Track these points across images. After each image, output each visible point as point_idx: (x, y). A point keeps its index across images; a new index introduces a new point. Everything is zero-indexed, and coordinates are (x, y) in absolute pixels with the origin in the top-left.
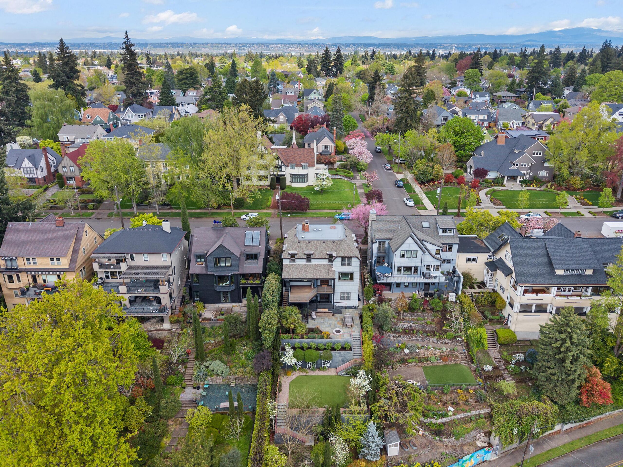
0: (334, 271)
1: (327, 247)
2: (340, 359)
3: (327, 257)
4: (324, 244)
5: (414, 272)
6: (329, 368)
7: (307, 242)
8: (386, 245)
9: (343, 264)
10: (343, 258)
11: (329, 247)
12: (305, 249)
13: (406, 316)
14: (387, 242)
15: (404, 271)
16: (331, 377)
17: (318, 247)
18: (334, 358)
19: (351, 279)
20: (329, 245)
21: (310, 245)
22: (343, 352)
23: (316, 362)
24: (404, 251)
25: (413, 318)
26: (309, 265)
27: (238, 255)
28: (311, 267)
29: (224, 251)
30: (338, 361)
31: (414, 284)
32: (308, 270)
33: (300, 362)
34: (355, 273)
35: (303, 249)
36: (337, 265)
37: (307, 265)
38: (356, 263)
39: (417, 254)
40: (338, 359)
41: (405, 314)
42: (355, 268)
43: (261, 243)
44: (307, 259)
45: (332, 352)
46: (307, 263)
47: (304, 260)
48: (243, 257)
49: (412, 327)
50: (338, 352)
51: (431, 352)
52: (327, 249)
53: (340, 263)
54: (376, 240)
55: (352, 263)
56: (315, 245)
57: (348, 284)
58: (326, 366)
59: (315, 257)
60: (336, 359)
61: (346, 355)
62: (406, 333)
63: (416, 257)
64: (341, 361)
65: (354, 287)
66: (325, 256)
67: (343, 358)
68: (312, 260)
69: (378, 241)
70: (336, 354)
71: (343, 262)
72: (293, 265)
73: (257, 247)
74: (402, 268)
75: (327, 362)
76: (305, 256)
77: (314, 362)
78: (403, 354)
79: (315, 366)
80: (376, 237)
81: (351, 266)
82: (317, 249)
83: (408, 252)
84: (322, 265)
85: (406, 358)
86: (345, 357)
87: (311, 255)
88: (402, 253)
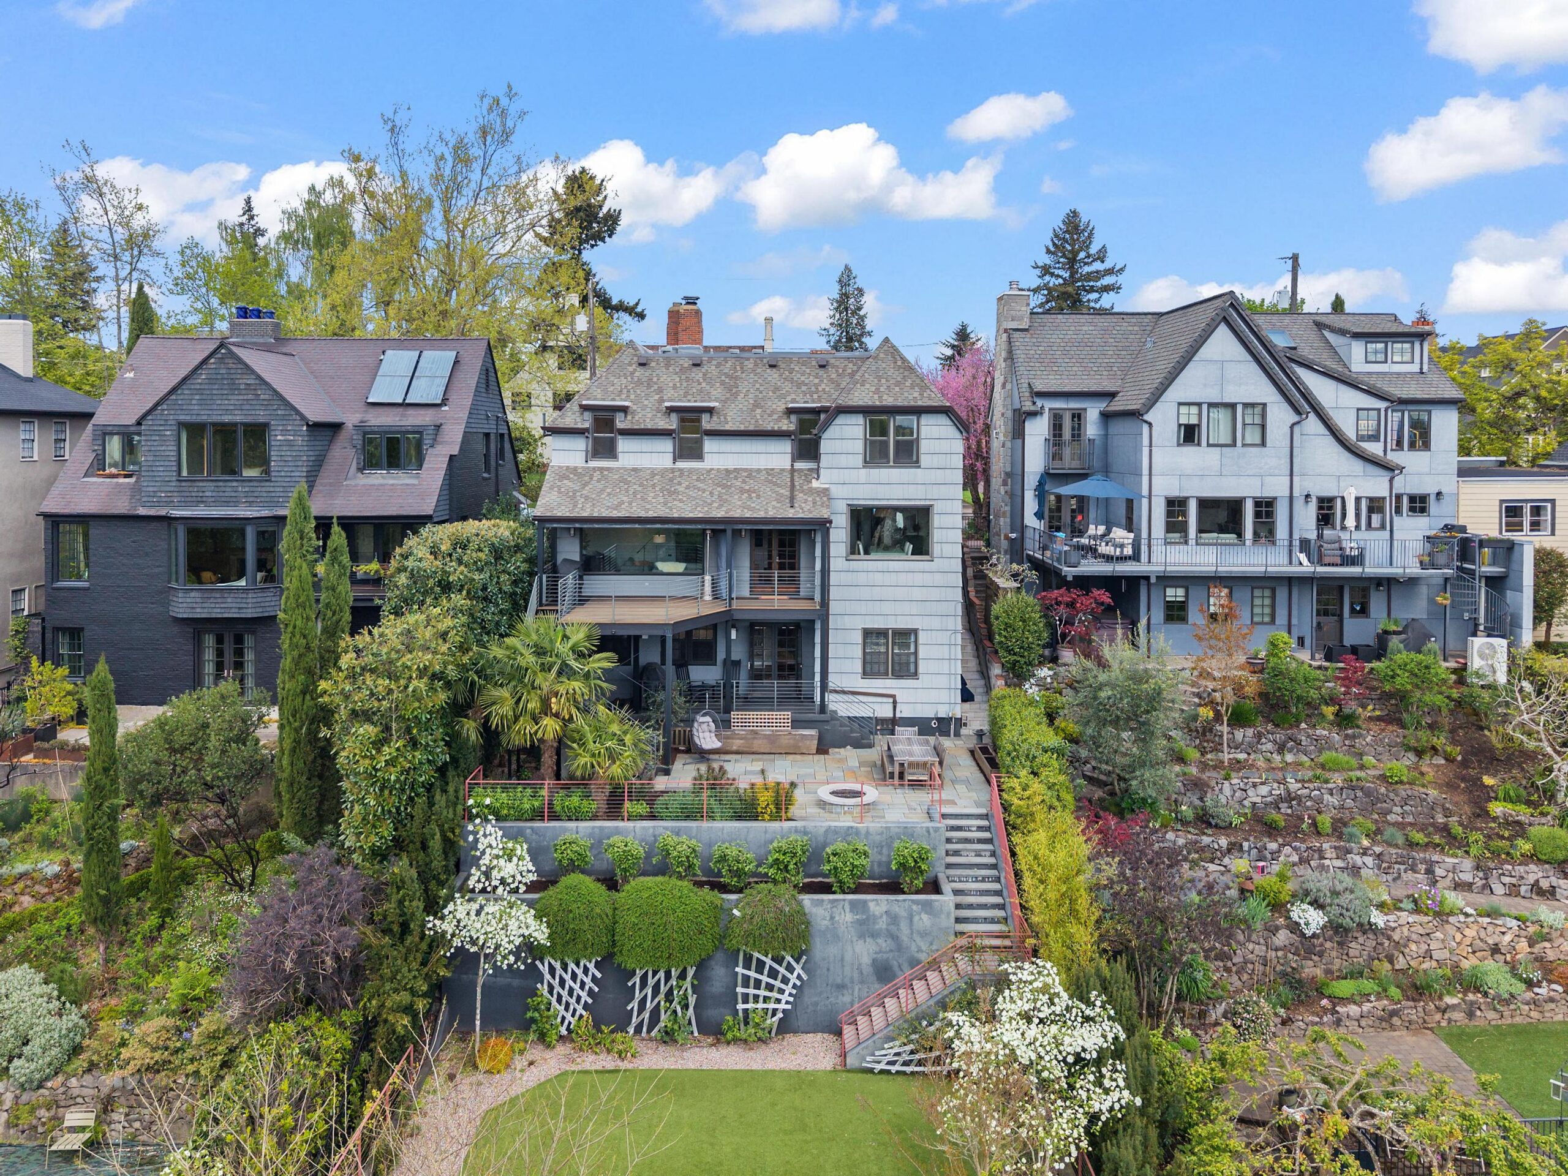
0: (825, 492)
1: (787, 386)
2: (864, 952)
3: (789, 424)
4: (774, 374)
5: (1256, 535)
6: (786, 1027)
7: (686, 363)
8: (1092, 428)
9: (876, 455)
10: (877, 415)
11: (799, 385)
12: (669, 393)
13: (1251, 748)
14: (1093, 412)
15: (1201, 531)
16: (800, 1080)
17: (743, 387)
18: (821, 950)
19: (921, 548)
20: (796, 376)
21: (697, 374)
22: (879, 904)
23: (695, 976)
24: (1194, 410)
25: (1289, 758)
26: (691, 471)
27: (314, 417)
28: (698, 479)
29: (234, 388)
30: (847, 969)
31: (1262, 600)
32: (681, 489)
33: (586, 971)
34: (938, 507)
35: (660, 390)
36: (843, 460)
37: (680, 470)
38: (944, 446)
39: (1263, 427)
40: (848, 957)
41: (1239, 734)
42: (939, 476)
43: (453, 397)
44: (681, 439)
45: (807, 899)
46: (682, 464)
47: (666, 446)
48: (344, 453)
49: (1298, 798)
50: (851, 902)
51: (1470, 933)
52: (789, 393)
53: (859, 446)
54: (1039, 403)
55: (924, 446)
56: (727, 375)
57: (903, 578)
58: (761, 1005)
59: (727, 427)
60: (833, 950)
61: (904, 926)
62: (1271, 830)
63: (1263, 444)
64: (868, 970)
65: (935, 594)
66: (779, 420)
67: (884, 943)
68: (709, 445)
69: (1049, 404)
70: (832, 918)
71: (872, 442)
72: (601, 469)
73: (431, 412)
74: (1193, 508)
75: (773, 974)
76: (672, 423)
77: (682, 976)
78: (1283, 937)
79: (686, 1007)
80: (1039, 387)
81: (916, 464)
82: (736, 394)
83: (1214, 414)
84: (759, 471)
85: (1312, 970)
86: (895, 938)
87: (705, 417)
88: (1184, 420)
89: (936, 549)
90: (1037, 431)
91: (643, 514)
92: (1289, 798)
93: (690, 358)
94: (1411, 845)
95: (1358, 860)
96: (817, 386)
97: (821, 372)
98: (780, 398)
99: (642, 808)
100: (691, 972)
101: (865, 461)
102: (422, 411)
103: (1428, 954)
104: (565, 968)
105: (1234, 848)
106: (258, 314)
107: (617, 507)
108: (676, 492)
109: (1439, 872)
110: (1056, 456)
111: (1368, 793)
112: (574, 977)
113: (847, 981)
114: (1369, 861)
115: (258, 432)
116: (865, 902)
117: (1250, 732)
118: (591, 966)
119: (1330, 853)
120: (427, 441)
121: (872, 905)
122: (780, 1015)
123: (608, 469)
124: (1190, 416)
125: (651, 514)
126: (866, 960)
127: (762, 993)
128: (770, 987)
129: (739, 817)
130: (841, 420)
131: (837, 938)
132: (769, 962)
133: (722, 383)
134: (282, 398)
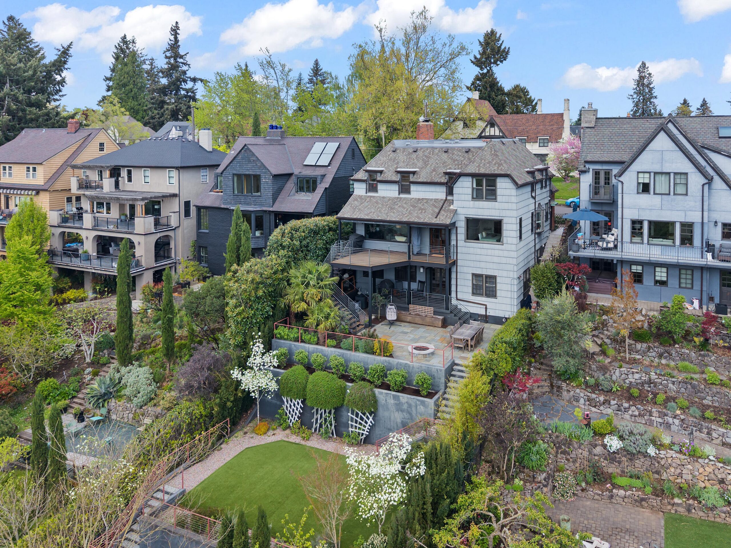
0: (456, 211)
1: (449, 161)
2: (398, 417)
3: (444, 180)
4: (445, 156)
5: (683, 240)
6: (367, 441)
7: (411, 151)
9: (477, 196)
10: (478, 177)
12: (400, 165)
13: (644, 354)
14: (615, 172)
17: (431, 162)
18: (382, 413)
20: (455, 157)
21: (414, 155)
22: (404, 398)
23: (334, 413)
24: (647, 175)
25: (664, 361)
26: (405, 198)
27: (275, 172)
28: (405, 203)
29: (249, 161)
30: (392, 423)
31: (686, 276)
32: (396, 207)
33: (298, 403)
34: (505, 221)
35: (398, 163)
36: (463, 197)
37: (401, 198)
38: (508, 192)
39: (687, 184)
40: (392, 418)
41: (639, 346)
42: (506, 206)
43: (333, 163)
44: (402, 185)
45: (377, 391)
46: (403, 196)
47: (396, 187)
48: (291, 185)
49: (655, 384)
50: (393, 395)
51: (709, 470)
52: (449, 165)
53: (470, 191)
54: (587, 166)
55: (499, 192)
56: (426, 156)
57: (489, 252)
58: (357, 430)
59: (419, 180)
60: (386, 414)
61: (414, 409)
62: (630, 398)
63: (686, 194)
64: (400, 425)
65: (504, 260)
66: (441, 177)
67: (406, 416)
68: (413, 188)
69: (592, 167)
70: (386, 400)
71: (477, 189)
72: (371, 197)
73: (324, 169)
74: (646, 225)
75: (362, 419)
76: (397, 178)
77: (330, 413)
78: (598, 450)
79: (331, 425)
80: (589, 159)
81: (495, 200)
82: (428, 165)
83: (658, 177)
84: (432, 199)
85: (612, 469)
86: (410, 414)
87: (411, 176)
88: (641, 181)
89: (505, 239)
90: (587, 180)
91: (376, 218)
92: (650, 382)
93: (413, 148)
94: (704, 418)
95: (670, 420)
96: (462, 161)
97: (466, 155)
98: (444, 167)
99: (334, 343)
100: (333, 411)
101: (473, 198)
102: (321, 169)
103: (680, 475)
104: (291, 401)
105: (606, 402)
106: (276, 128)
107: (367, 215)
108: (394, 209)
109: (714, 435)
110: (596, 193)
111: (694, 387)
112: (294, 405)
113: (392, 428)
114: (677, 422)
115: (257, 178)
116: (399, 396)
117: (645, 345)
118: (300, 402)
119: (656, 414)
120: (318, 182)
121: (401, 398)
122: (364, 436)
123: (374, 197)
124: (645, 179)
125: (379, 218)
126: (399, 421)
127: (358, 425)
128: (360, 424)
129: (366, 352)
130: (462, 179)
131: (388, 409)
132: (360, 414)
133: (423, 160)
134: (264, 166)
